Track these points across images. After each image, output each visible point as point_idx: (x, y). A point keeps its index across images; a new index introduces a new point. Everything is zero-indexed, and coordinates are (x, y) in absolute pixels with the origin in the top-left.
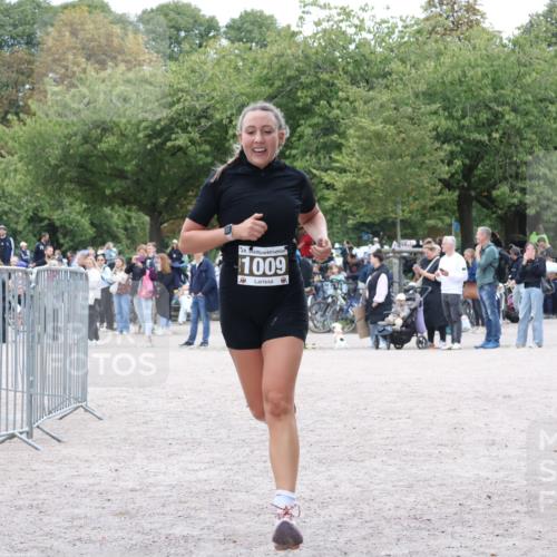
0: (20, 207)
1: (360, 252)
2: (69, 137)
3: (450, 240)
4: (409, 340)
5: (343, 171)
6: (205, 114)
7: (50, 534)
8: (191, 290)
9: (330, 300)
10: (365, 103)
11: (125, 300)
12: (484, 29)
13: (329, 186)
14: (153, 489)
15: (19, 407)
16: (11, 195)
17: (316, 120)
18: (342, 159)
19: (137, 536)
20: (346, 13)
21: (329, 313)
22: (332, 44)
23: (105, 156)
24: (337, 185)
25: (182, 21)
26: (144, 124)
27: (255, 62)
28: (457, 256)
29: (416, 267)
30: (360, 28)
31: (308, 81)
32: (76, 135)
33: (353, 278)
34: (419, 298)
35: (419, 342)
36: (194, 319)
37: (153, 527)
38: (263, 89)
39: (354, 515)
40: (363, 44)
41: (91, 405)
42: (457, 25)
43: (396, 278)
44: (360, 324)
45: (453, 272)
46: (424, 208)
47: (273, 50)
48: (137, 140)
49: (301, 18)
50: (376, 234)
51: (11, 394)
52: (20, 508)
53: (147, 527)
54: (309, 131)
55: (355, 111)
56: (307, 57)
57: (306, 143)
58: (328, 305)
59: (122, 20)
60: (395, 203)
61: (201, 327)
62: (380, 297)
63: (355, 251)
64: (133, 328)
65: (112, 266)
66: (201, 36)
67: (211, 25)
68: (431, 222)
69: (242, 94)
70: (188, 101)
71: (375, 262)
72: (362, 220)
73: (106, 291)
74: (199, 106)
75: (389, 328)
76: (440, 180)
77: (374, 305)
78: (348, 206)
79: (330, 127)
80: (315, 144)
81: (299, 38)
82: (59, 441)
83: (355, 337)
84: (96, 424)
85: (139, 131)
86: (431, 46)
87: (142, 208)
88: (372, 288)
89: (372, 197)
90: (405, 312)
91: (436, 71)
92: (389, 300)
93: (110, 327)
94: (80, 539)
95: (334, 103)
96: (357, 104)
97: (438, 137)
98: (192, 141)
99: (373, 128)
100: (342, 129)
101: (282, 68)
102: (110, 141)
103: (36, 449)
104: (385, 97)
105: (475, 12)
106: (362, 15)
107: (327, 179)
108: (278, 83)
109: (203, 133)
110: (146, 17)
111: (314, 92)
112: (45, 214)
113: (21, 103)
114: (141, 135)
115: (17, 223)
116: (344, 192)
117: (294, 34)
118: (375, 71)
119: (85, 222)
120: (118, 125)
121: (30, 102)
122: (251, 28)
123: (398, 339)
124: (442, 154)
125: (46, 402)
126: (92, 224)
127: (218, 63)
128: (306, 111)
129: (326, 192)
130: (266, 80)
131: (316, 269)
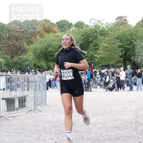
0: (32, 63)
1: (103, 71)
2: (42, 48)
3: (122, 68)
4: (113, 90)
5: (99, 54)
7: (39, 131)
9: (97, 81)
10: (104, 40)
12: (128, 24)
13: (96, 57)
14: (61, 121)
15: (32, 104)
16: (30, 60)
17: (93, 44)
18: (99, 52)
19: (57, 131)
20: (99, 21)
21: (97, 84)
22: (96, 28)
23: (49, 52)
24: (98, 57)
25: (65, 24)
26: (57, 45)
27: (80, 32)
28: (123, 72)
29: (115, 74)
30: (102, 24)
31: (91, 36)
32: (43, 47)
33: (101, 77)
34: (115, 81)
35: (116, 90)
37: (61, 129)
38: (82, 37)
39: (103, 127)
40: (103, 28)
41: (47, 104)
42: (122, 23)
43: (110, 76)
44: (103, 86)
45: (123, 75)
46: (116, 62)
47: (84, 29)
48: (56, 48)
49: (90, 23)
50: (106, 67)
51: (31, 102)
52: (33, 125)
53: (60, 129)
54: (92, 46)
55: (101, 42)
56: (91, 31)
57: (91, 48)
58: (96, 82)
59: (52, 24)
60: (110, 61)
62: (107, 81)
63: (102, 71)
64: (56, 88)
65: (51, 75)
66: (69, 27)
67: (71, 24)
68: (118, 65)
69: (78, 39)
71: (106, 73)
72: (103, 64)
73: (50, 80)
75: (109, 87)
76: (120, 56)
77: (106, 82)
78: (100, 61)
79: (96, 45)
80: (93, 49)
81: (90, 27)
82: (41, 111)
83: (102, 89)
84: (48, 108)
85: (56, 47)
86: (117, 28)
88: (106, 79)
89: (105, 59)
90: (113, 84)
91: (118, 33)
92: (109, 81)
93: (51, 87)
94: (46, 132)
95: (97, 40)
96: (102, 40)
97: (119, 47)
99: (105, 45)
100: (99, 46)
101: (86, 33)
102: (50, 49)
103: (36, 113)
104: (108, 39)
105: (126, 21)
106: (103, 22)
107: (96, 56)
108: (85, 36)
110: (58, 23)
111: (93, 38)
112: (37, 64)
113: (32, 41)
114: (57, 47)
115: (31, 66)
116: (100, 58)
117: (88, 26)
118: (105, 33)
119: (45, 65)
120: (52, 45)
121: (34, 41)
122: (79, 25)
123: (111, 89)
124: (120, 50)
125: (38, 103)
126: (47, 66)
127: (73, 32)
128: (91, 42)
129: (96, 59)
130: (83, 36)
131: (94, 75)
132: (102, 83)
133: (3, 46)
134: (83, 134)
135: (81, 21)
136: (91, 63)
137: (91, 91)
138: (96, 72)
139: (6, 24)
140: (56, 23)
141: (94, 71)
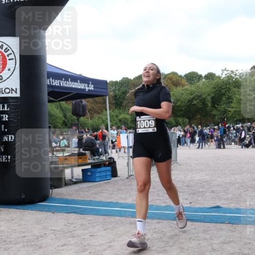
4: (250, 146)
5: (233, 108)
6: (200, 96)
8: (199, 136)
9: (231, 137)
10: (238, 92)
11: (184, 138)
13: (230, 111)
14: (194, 181)
17: (226, 96)
18: (233, 105)
19: (191, 191)
20: (232, 72)
21: (231, 140)
22: (229, 79)
23: (178, 107)
24: (232, 111)
25: (194, 75)
26: (187, 99)
27: (211, 84)
29: (251, 129)
30: (236, 75)
31: (224, 88)
34: (252, 136)
36: (199, 142)
38: (213, 90)
39: (241, 186)
40: (237, 78)
41: (178, 162)
47: (216, 81)
48: (185, 103)
49: (222, 74)
50: (241, 122)
54: (224, 99)
55: (235, 94)
56: (223, 82)
57: (224, 102)
59: (180, 76)
61: (201, 144)
62: (243, 136)
64: (185, 145)
65: (180, 131)
66: (198, 79)
67: (201, 76)
69: (209, 91)
70: (196, 93)
72: (238, 119)
73: (179, 137)
74: (199, 94)
77: (242, 138)
78: (234, 115)
79: (229, 98)
80: (226, 102)
81: (222, 78)
83: (237, 146)
84: (179, 166)
85: (185, 101)
87: (186, 118)
90: (249, 140)
92: (245, 137)
93: (180, 145)
95: (230, 92)
96: (235, 92)
98: (198, 103)
100: (232, 98)
101: (218, 85)
102: (179, 103)
106: (236, 72)
108: (217, 88)
109: (200, 100)
110: (186, 76)
111: (226, 90)
117: (220, 77)
118: (239, 84)
119: (174, 121)
120: (180, 99)
122: (210, 76)
123: (247, 146)
126: (175, 122)
127: (203, 84)
128: (224, 94)
129: (230, 113)
130: (214, 88)
131: (227, 130)
132: (237, 140)
133: (129, 102)
134: (220, 194)
135: (211, 72)
136: (224, 118)
137: (224, 148)
138: (229, 127)
139: (132, 79)
140: (185, 76)
141: (227, 126)
